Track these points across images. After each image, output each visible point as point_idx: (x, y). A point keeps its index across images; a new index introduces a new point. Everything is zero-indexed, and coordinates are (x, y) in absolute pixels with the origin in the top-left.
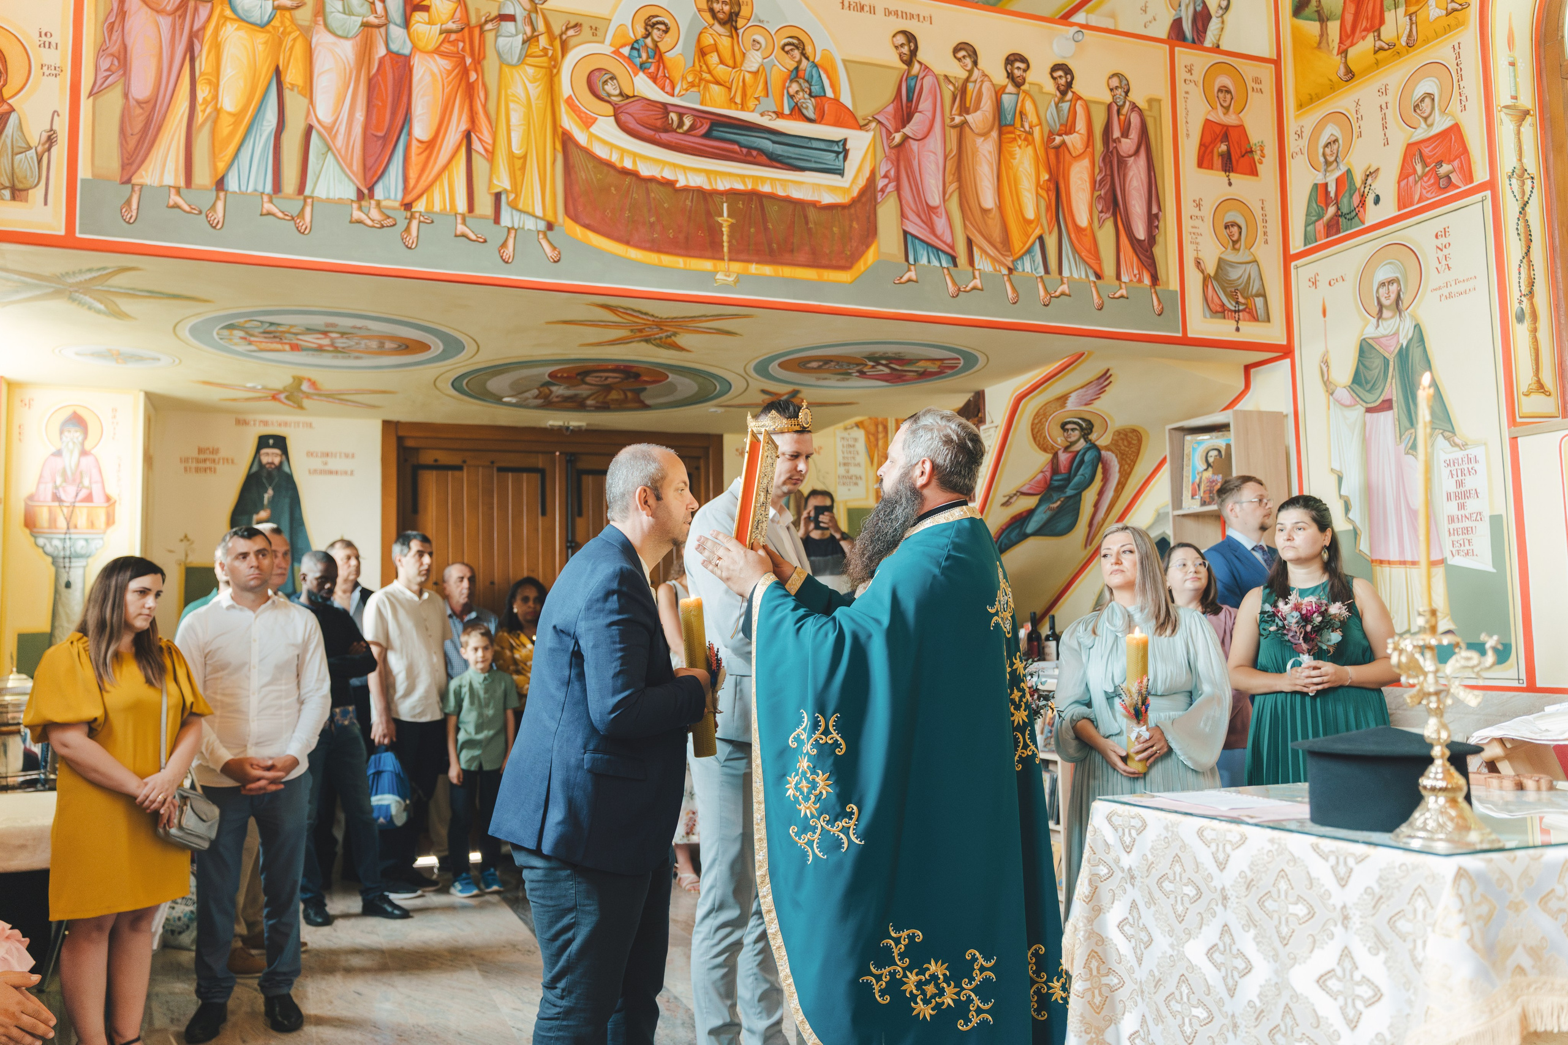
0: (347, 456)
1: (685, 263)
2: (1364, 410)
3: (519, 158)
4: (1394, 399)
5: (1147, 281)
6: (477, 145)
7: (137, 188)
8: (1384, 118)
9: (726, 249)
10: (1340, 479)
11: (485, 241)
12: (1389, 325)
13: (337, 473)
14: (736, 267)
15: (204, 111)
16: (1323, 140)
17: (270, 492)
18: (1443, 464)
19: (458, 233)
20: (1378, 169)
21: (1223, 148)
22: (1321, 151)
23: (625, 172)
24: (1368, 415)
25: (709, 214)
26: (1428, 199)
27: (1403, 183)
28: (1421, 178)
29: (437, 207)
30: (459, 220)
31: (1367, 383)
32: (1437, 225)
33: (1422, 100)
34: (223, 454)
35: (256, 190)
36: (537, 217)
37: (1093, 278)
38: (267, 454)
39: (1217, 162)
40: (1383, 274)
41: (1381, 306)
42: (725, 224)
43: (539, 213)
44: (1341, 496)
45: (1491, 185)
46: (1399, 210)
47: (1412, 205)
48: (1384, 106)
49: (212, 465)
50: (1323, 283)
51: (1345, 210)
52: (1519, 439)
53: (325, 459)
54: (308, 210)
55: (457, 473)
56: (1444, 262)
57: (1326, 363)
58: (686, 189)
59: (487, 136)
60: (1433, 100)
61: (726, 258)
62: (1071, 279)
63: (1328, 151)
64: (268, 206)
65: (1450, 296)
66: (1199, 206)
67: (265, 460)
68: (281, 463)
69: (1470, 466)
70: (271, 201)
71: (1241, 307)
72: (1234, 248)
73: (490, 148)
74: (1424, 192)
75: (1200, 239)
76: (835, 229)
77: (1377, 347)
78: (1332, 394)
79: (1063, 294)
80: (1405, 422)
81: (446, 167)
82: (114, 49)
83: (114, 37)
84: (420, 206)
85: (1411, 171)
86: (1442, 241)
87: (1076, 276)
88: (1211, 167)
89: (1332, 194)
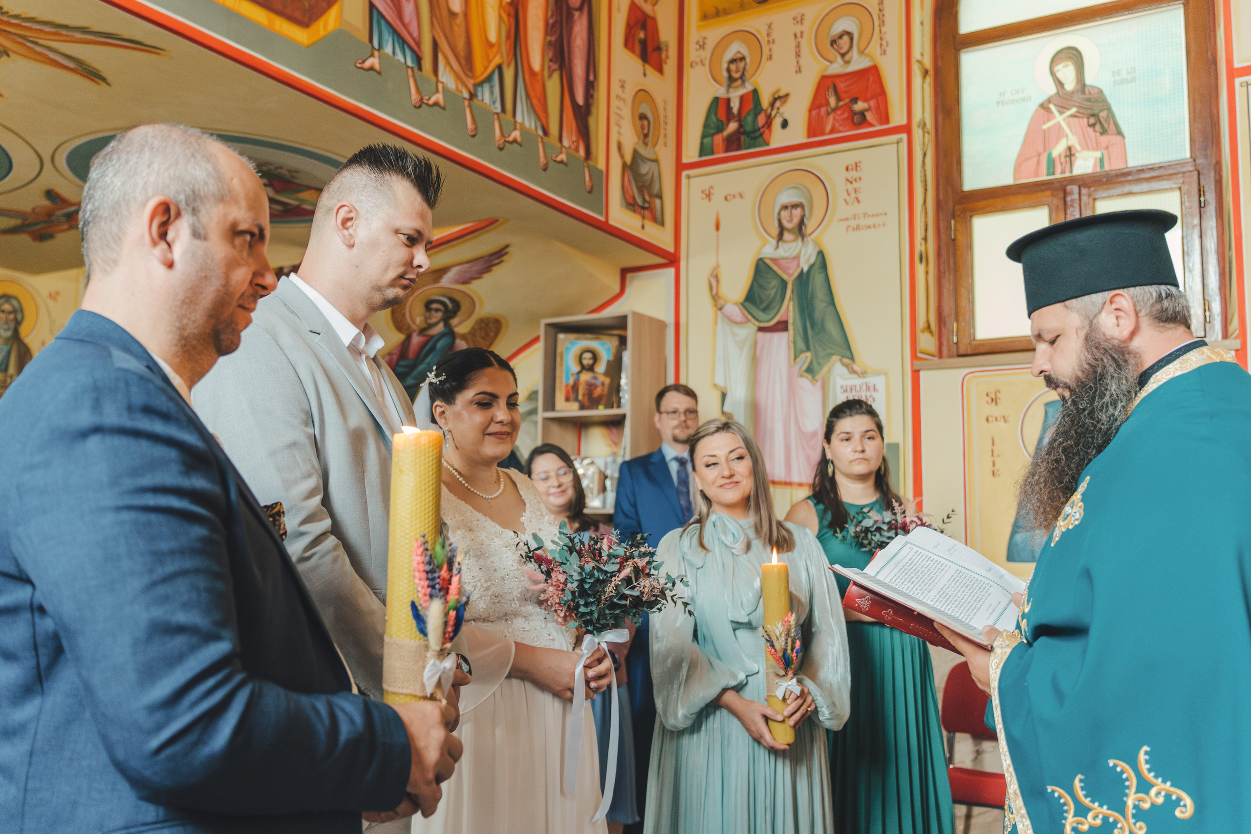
2: (755, 328)
4: (791, 321)
5: (582, 152)
8: (798, 46)
10: (724, 396)
12: (790, 248)
16: (730, 54)
18: (839, 390)
20: (787, 95)
21: (642, 35)
22: (725, 66)
24: (761, 335)
26: (840, 132)
27: (814, 113)
28: (834, 110)
31: (762, 301)
32: (850, 158)
33: (841, 37)
37: (540, 132)
39: (637, 47)
40: (787, 197)
41: (782, 229)
44: (723, 413)
45: (907, 129)
46: (809, 136)
47: (823, 134)
48: (799, 35)
50: (718, 196)
51: (749, 127)
52: (922, 373)
56: (853, 195)
57: (716, 277)
60: (852, 39)
62: (522, 124)
63: (733, 67)
65: (858, 228)
66: (623, 87)
69: (868, 394)
71: (647, 205)
72: (646, 144)
74: (837, 124)
75: (622, 123)
77: (775, 268)
78: (720, 309)
79: (515, 141)
80: (801, 345)
85: (823, 102)
86: (852, 174)
87: (527, 124)
88: (632, 50)
89: (735, 110)
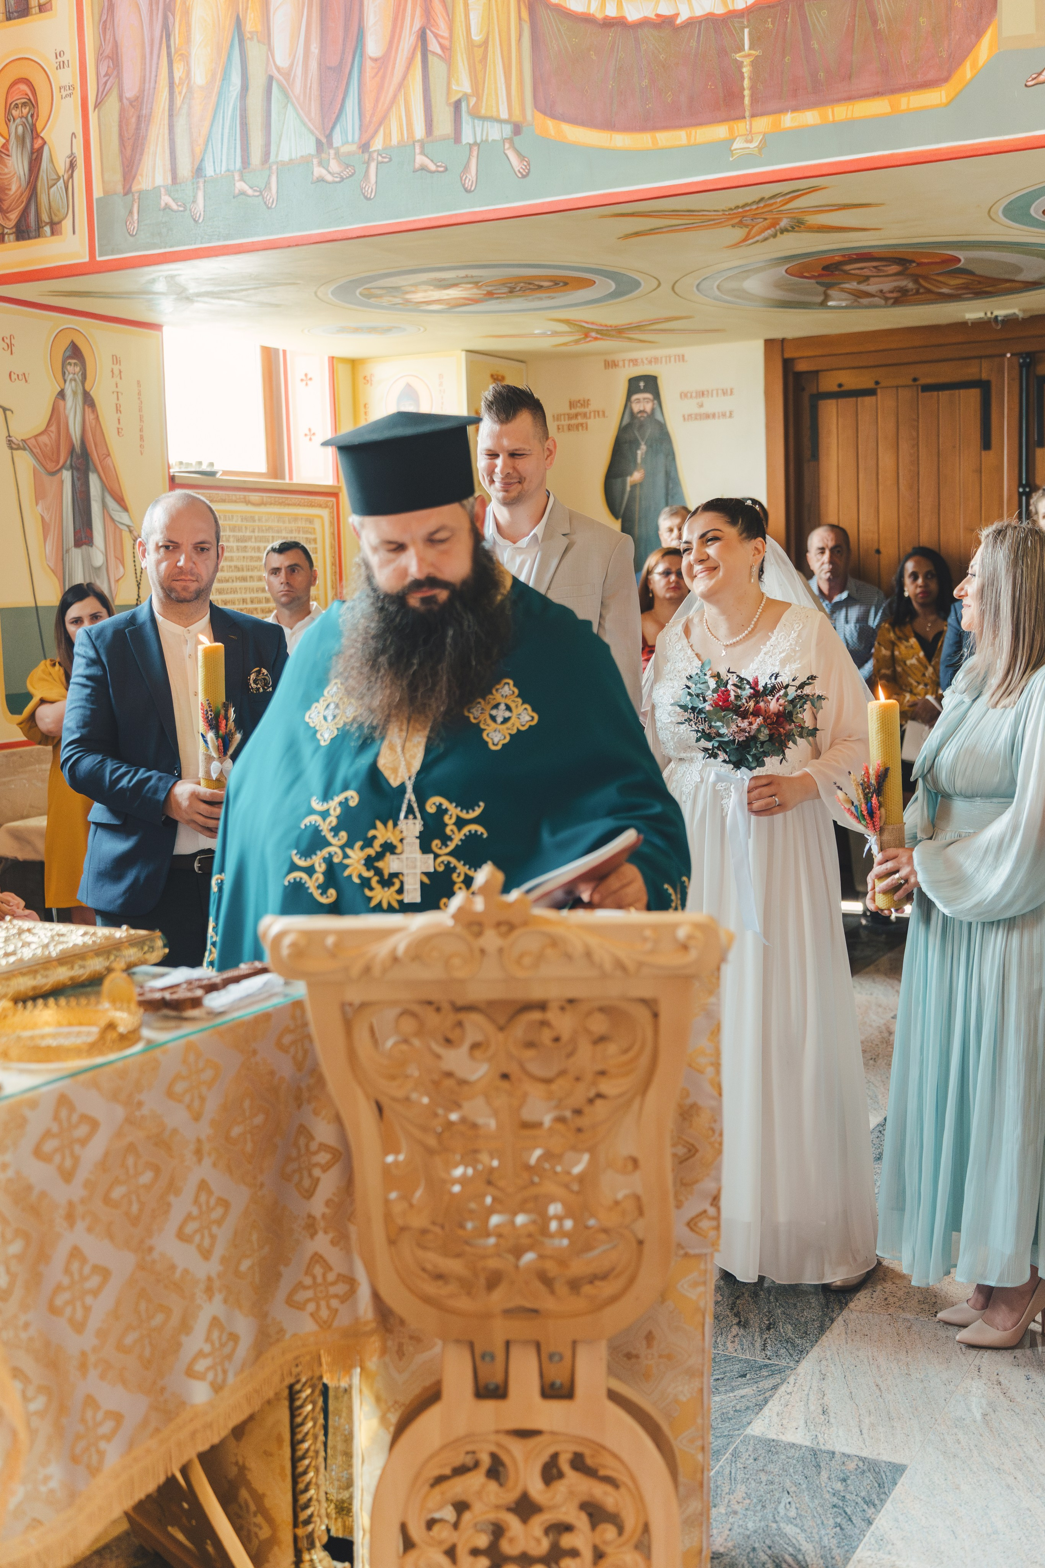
0: (724, 393)
1: (689, 137)
3: (479, 46)
6: (434, 45)
7: (136, 196)
9: (747, 101)
11: (446, 169)
13: (714, 416)
14: (762, 124)
15: (180, 93)
17: (643, 447)
19: (417, 166)
23: (609, 24)
25: (723, 53)
29: (395, 141)
30: (418, 150)
34: (593, 407)
35: (228, 170)
36: (501, 121)
38: (638, 400)
42: (746, 62)
43: (504, 115)
49: (584, 421)
53: (699, 400)
54: (274, 179)
55: (868, 400)
58: (691, 23)
59: (443, 31)
61: (747, 114)
64: (240, 185)
67: (636, 408)
68: (653, 410)
70: (242, 179)
73: (446, 43)
76: (921, 20)
81: (401, 85)
82: (108, 51)
83: (107, 37)
84: (377, 144)
